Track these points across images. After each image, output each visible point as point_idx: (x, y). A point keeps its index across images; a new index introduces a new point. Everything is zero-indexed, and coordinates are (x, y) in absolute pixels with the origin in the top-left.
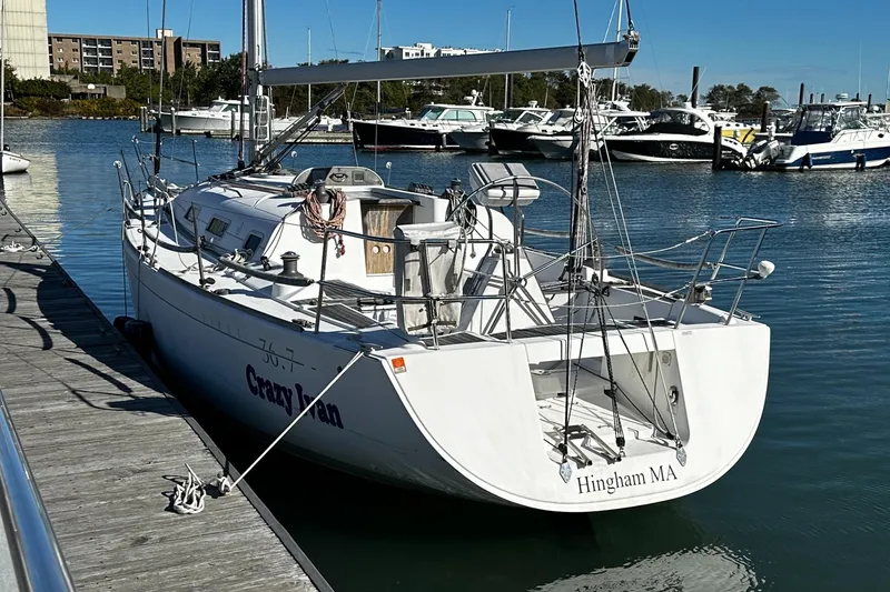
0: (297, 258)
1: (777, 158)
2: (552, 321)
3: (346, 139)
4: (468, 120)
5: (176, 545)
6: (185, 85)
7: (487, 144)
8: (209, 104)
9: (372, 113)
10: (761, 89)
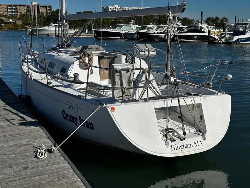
0: (78, 75)
1: (228, 40)
2: (161, 94)
3: (92, 36)
4: (131, 29)
5: (38, 169)
6: (41, 19)
7: (136, 36)
8: (48, 25)
9: (100, 27)
10: (223, 18)
